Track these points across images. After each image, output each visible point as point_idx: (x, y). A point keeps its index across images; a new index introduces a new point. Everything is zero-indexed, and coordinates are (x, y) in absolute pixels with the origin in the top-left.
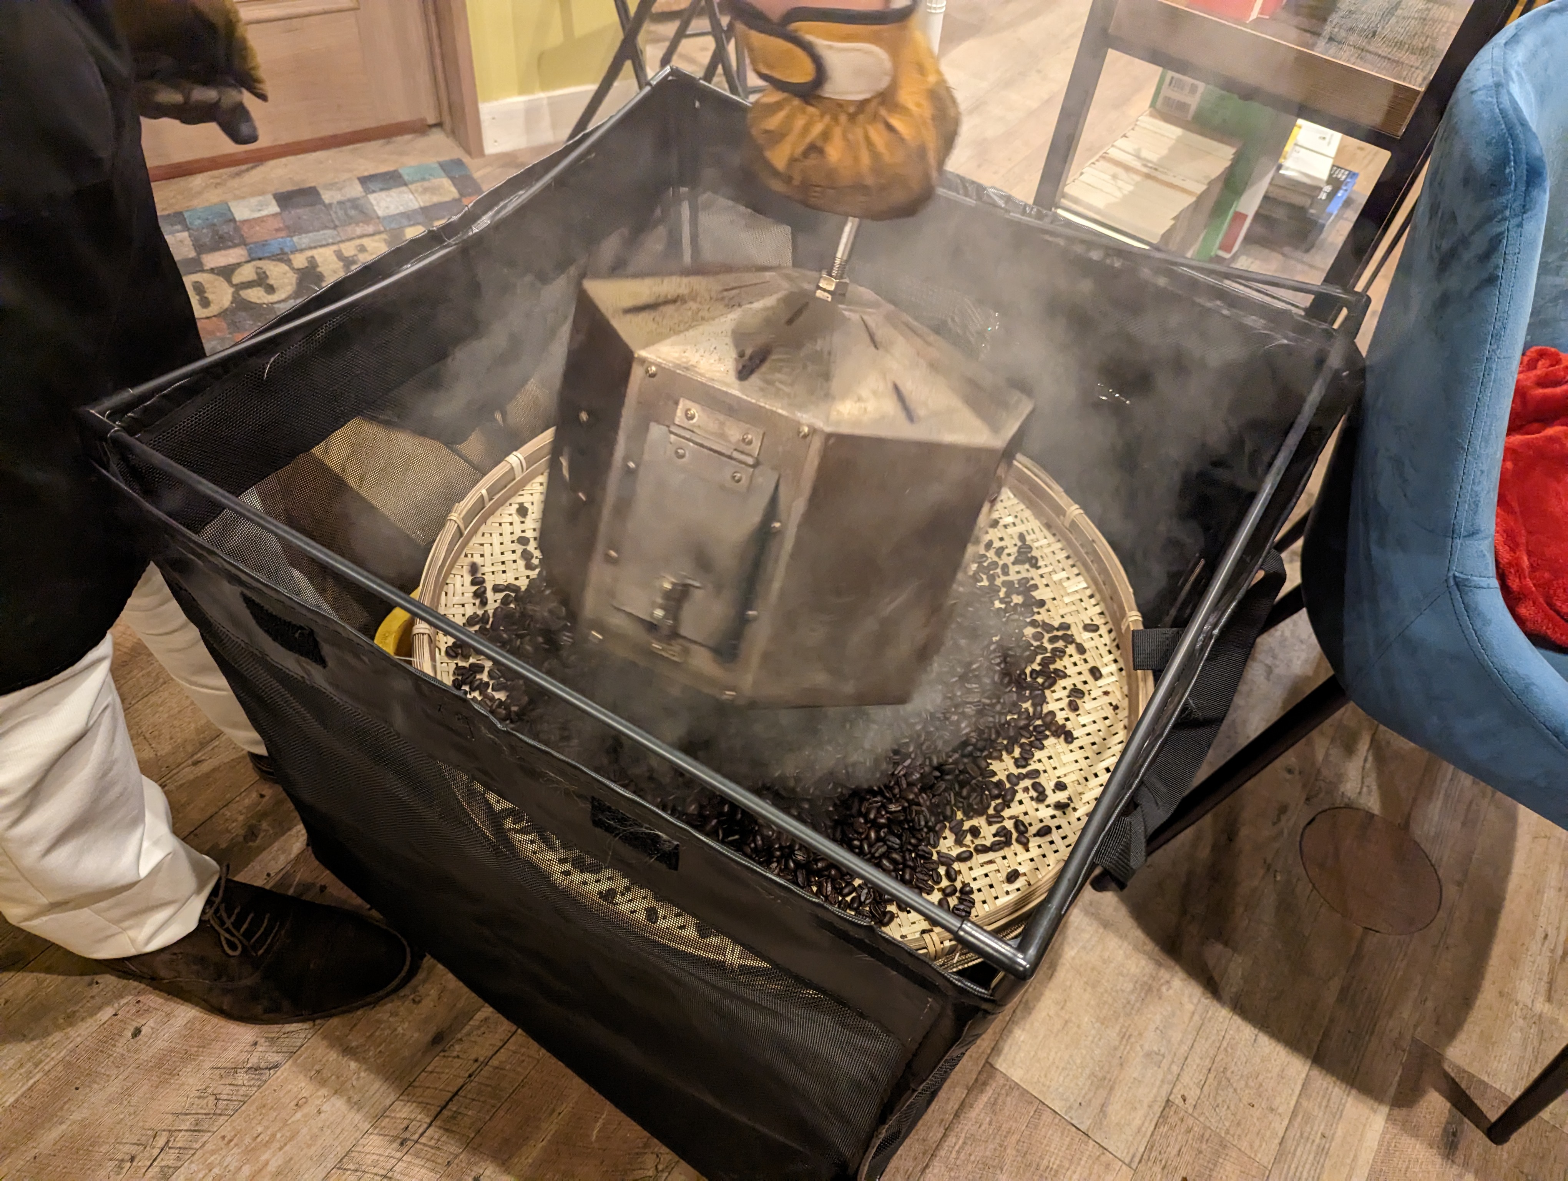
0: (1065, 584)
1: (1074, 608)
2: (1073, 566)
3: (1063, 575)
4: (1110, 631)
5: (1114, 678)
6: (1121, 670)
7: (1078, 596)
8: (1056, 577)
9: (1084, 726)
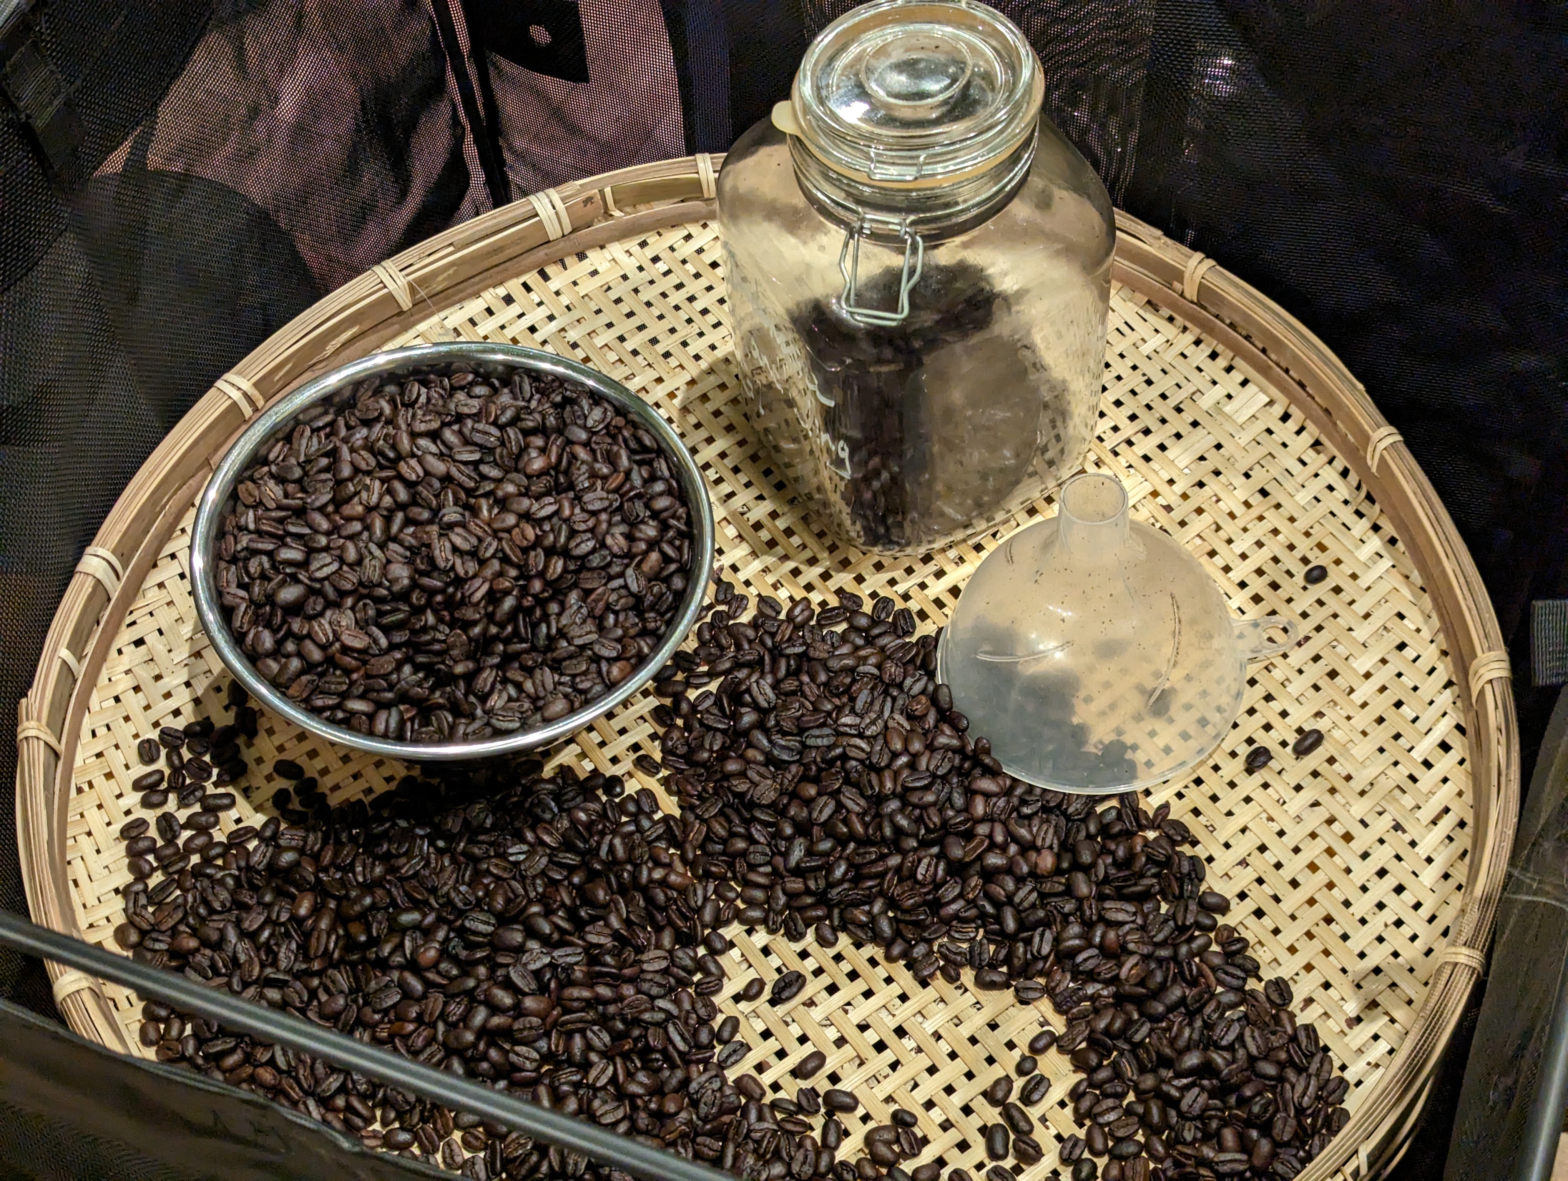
0: (1229, 408)
1: (1261, 451)
2: (1229, 369)
3: (1219, 392)
4: (1345, 473)
5: (1386, 563)
6: (1393, 541)
7: (1261, 426)
8: (1206, 402)
9: (1368, 675)
